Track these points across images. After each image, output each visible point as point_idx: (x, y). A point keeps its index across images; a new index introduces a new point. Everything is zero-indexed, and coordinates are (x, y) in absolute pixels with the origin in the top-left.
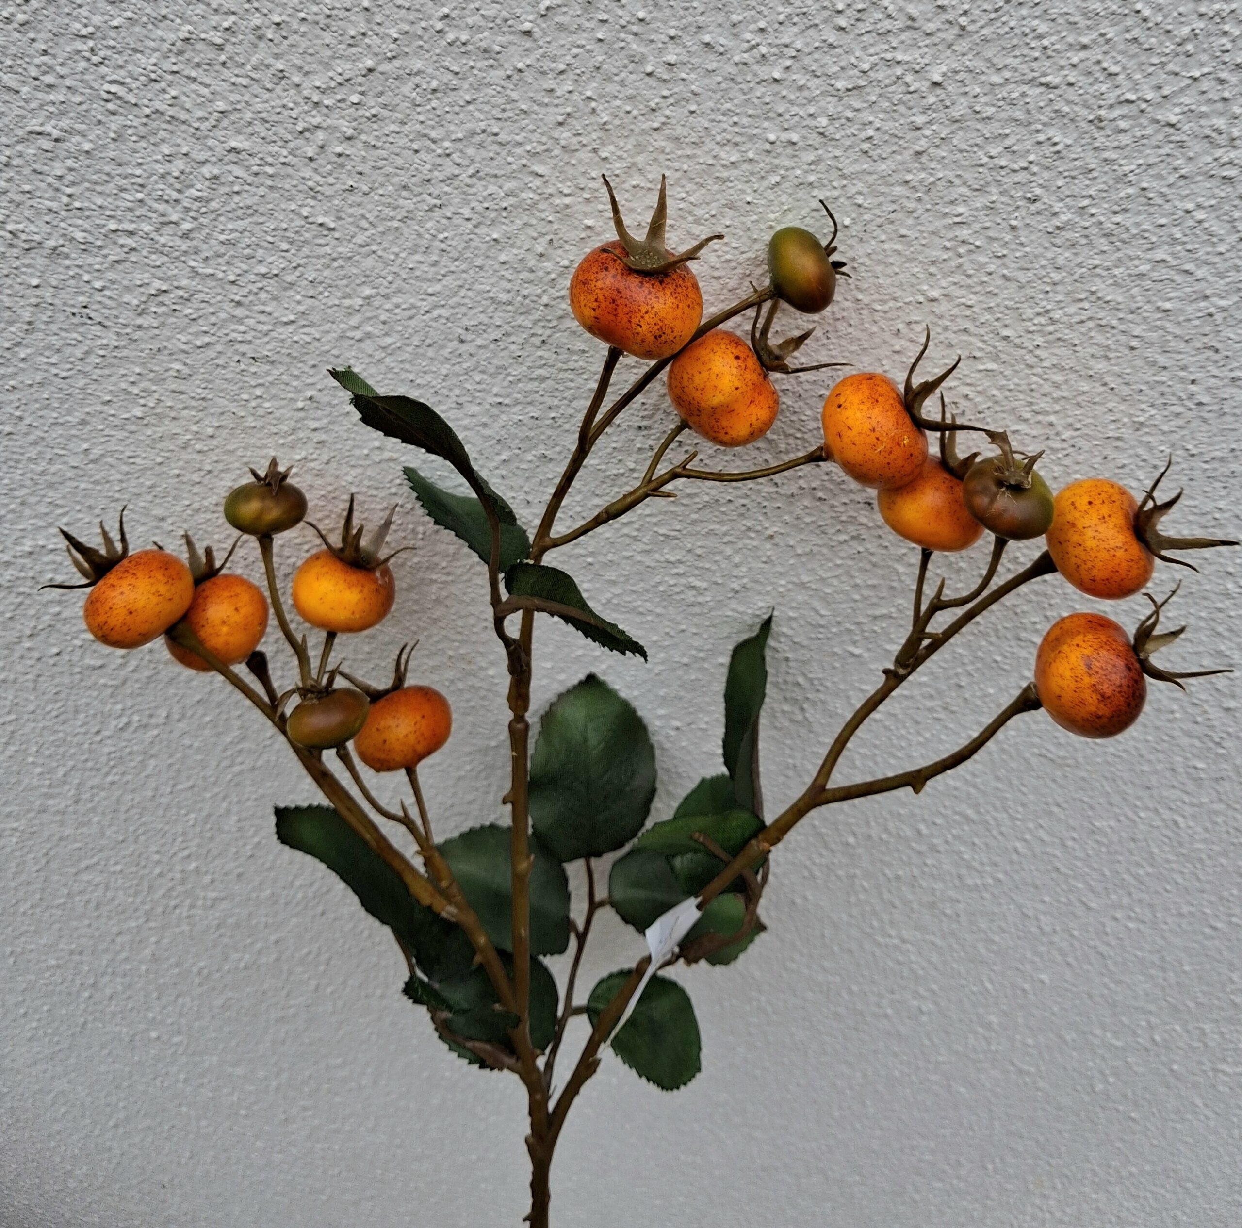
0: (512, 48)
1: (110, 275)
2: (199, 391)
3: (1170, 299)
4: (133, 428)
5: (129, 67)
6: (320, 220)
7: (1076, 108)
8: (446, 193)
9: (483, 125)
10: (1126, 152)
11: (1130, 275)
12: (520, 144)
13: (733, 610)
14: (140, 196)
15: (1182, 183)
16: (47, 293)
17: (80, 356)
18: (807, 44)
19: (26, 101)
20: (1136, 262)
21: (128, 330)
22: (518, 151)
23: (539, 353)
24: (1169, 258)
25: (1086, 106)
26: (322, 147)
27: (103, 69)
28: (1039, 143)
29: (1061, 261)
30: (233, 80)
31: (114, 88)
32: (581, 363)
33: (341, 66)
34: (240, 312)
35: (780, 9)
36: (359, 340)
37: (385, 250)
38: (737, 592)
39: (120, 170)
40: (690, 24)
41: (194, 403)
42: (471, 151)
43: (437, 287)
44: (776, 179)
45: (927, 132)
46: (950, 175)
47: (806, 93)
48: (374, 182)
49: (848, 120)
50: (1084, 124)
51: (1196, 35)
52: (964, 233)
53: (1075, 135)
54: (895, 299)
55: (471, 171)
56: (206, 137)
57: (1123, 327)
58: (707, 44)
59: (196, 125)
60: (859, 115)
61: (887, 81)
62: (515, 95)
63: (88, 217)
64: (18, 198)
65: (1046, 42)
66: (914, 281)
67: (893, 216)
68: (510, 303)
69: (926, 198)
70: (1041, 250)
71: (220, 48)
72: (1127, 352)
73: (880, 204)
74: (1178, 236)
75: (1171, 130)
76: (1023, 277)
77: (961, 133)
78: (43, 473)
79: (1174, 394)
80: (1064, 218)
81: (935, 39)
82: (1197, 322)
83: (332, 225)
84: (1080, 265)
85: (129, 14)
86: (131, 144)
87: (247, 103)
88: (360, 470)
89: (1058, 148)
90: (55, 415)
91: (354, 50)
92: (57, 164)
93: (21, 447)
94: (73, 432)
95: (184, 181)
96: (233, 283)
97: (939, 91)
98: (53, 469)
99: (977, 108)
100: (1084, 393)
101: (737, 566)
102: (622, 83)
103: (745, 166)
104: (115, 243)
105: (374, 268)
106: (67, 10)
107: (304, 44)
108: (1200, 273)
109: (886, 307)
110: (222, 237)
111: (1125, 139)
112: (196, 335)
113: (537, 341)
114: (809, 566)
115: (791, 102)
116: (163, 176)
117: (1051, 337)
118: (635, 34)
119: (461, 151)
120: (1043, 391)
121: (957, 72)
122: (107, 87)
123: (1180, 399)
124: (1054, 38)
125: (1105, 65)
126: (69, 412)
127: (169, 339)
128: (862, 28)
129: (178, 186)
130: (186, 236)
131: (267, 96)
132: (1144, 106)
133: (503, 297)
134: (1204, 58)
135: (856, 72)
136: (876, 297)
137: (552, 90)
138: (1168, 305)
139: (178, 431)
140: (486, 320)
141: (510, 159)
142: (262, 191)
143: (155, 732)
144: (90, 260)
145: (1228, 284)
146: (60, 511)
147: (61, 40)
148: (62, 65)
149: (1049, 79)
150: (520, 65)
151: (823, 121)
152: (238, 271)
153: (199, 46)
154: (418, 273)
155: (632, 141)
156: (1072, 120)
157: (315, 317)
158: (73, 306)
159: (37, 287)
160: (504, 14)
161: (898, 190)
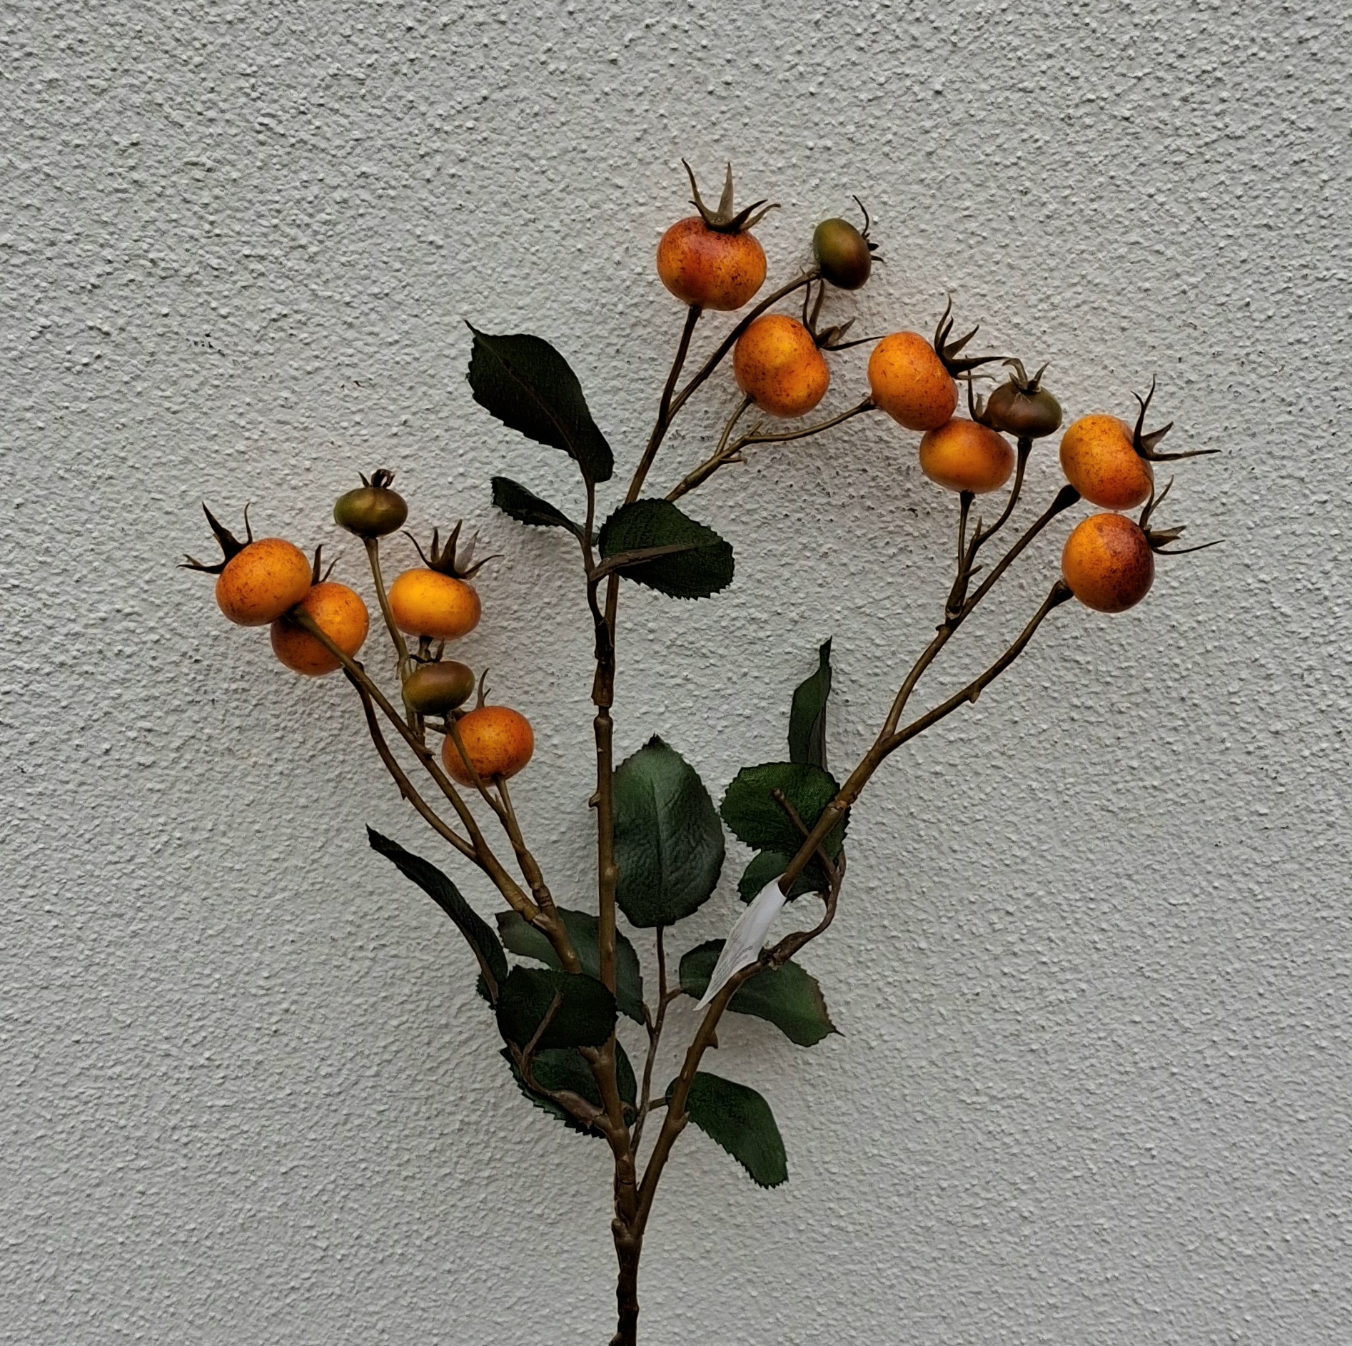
0: (601, 76)
1: (236, 302)
2: (303, 419)
3: (1147, 279)
4: (234, 465)
5: (282, 101)
6: (431, 238)
7: (1049, 109)
8: (540, 208)
9: (574, 143)
10: (1093, 145)
11: (1112, 258)
12: (604, 159)
13: (793, 645)
14: (275, 221)
15: (1142, 170)
16: (174, 322)
17: (194, 387)
18: (835, 63)
19: (187, 134)
20: (1115, 246)
21: (246, 358)
22: (602, 165)
23: (614, 363)
24: (1141, 240)
25: (1057, 107)
26: (438, 169)
27: (259, 104)
28: (1023, 141)
29: (1053, 248)
30: (370, 110)
31: (266, 120)
32: (651, 372)
33: (462, 96)
34: (350, 334)
35: (813, 34)
36: (454, 359)
37: (483, 265)
38: (796, 622)
39: (261, 197)
40: (743, 49)
41: (296, 434)
42: (563, 168)
43: (527, 300)
44: (814, 182)
45: (935, 135)
46: (957, 173)
47: (836, 105)
48: (480, 199)
49: (871, 126)
50: (1056, 122)
51: (1134, 42)
52: (972, 225)
53: (1052, 133)
54: (921, 292)
55: (562, 186)
56: (340, 164)
57: (1112, 309)
58: (757, 65)
59: (333, 152)
60: (880, 122)
61: (899, 92)
62: (601, 116)
63: (225, 244)
64: (164, 227)
65: (1019, 54)
66: (935, 273)
67: (913, 212)
68: (590, 313)
69: (938, 194)
70: (1036, 239)
71: (362, 82)
72: (1119, 333)
73: (902, 202)
74: (1146, 218)
75: (1126, 124)
76: (1024, 265)
77: (961, 135)
78: (134, 523)
79: (1165, 374)
80: (1051, 207)
81: (934, 55)
82: (1173, 300)
83: (441, 243)
84: (1069, 251)
85: (289, 54)
86: (274, 172)
87: (379, 131)
88: (443, 501)
89: (1039, 144)
90: (159, 454)
91: (473, 81)
92: (205, 193)
93: (119, 493)
94: (174, 472)
95: (316, 205)
96: (348, 304)
97: (940, 99)
98: (146, 517)
99: (972, 112)
100: (1090, 377)
101: (795, 591)
102: (689, 102)
103: (790, 172)
104: (246, 268)
105: (473, 283)
106: (237, 52)
107: (432, 77)
108: (1169, 253)
109: (913, 301)
110: (343, 259)
111: (1091, 134)
112: (307, 360)
113: (611, 350)
114: (862, 587)
115: (825, 113)
116: (298, 202)
117: (1054, 323)
118: (700, 59)
119: (555, 168)
120: (1054, 378)
121: (953, 82)
122: (261, 119)
123: (1171, 377)
124: (1025, 51)
125: (1067, 70)
126: (173, 452)
127: (282, 365)
128: (877, 47)
129: (310, 211)
130: (311, 259)
131: (396, 124)
132: (1102, 103)
133: (584, 307)
134: (1144, 60)
135: (874, 85)
136: (905, 290)
137: (632, 110)
138: (1147, 285)
139: (278, 465)
140: (568, 332)
141: (595, 174)
142: (384, 213)
143: (196, 853)
144: (220, 287)
145: (1194, 261)
146: (145, 566)
147: (227, 79)
148: (225, 101)
149: (1026, 84)
150: (607, 89)
151: (852, 128)
152: (354, 292)
153: (345, 81)
154: (511, 286)
155: (697, 152)
156: (1048, 119)
157: (416, 337)
158: (197, 335)
159: (166, 315)
160: (596, 47)
161: (916, 188)
